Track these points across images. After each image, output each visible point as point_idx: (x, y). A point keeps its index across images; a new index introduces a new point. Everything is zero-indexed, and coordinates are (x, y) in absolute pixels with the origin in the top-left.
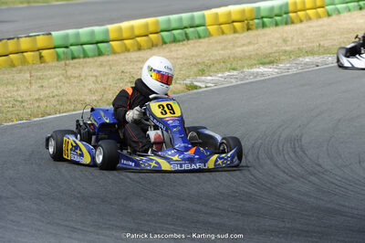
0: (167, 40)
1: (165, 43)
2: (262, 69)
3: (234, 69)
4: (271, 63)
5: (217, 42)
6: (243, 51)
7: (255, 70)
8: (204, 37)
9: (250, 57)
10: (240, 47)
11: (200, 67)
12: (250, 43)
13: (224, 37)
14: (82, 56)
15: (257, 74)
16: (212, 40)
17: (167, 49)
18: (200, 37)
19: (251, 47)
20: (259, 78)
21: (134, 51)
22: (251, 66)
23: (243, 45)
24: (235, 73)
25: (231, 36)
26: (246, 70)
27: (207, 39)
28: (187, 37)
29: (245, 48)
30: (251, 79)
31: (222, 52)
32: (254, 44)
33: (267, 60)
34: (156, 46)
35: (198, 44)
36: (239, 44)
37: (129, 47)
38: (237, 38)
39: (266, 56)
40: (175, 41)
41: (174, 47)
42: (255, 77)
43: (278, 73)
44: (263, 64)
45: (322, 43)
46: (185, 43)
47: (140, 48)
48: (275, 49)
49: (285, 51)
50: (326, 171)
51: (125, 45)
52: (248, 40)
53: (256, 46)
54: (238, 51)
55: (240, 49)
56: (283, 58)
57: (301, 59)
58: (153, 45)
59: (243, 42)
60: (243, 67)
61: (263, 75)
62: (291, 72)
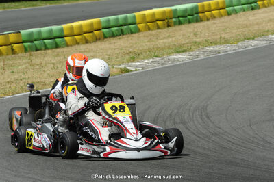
0: (107, 36)
1: (105, 37)
2: (178, 56)
3: (157, 57)
4: (185, 51)
5: (144, 36)
6: (164, 43)
7: (172, 57)
8: (135, 33)
9: (169, 48)
10: (161, 39)
11: (132, 55)
12: (169, 36)
13: (150, 32)
14: (43, 48)
16: (141, 34)
17: (107, 42)
18: (132, 33)
19: (170, 40)
20: (175, 63)
21: (84, 44)
22: (170, 54)
23: (164, 38)
24: (158, 59)
25: (154, 32)
26: (166, 57)
27: (137, 34)
28: (122, 33)
29: (165, 40)
30: (170, 64)
31: (148, 44)
32: (173, 37)
33: (181, 49)
34: (99, 39)
35: (130, 38)
36: (162, 37)
37: (78, 41)
38: (160, 32)
39: (181, 46)
40: (113, 35)
41: (112, 40)
42: (173, 62)
43: (189, 59)
44: (179, 52)
45: (223, 36)
46: (121, 37)
47: (87, 42)
48: (187, 41)
49: (196, 42)
50: (225, 132)
51: (75, 39)
52: (168, 34)
53: (174, 39)
54: (160, 43)
55: (162, 41)
56: (193, 47)
57: (207, 48)
58: (97, 39)
59: (164, 36)
60: (164, 55)
61: (178, 60)
62: (199, 58)
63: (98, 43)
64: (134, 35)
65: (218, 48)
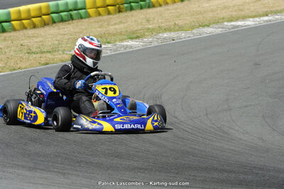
0: (56, 20)
1: (54, 22)
2: (130, 43)
3: (108, 43)
4: (138, 37)
5: (95, 22)
6: (115, 29)
7: (125, 43)
8: (85, 18)
9: (121, 34)
10: (112, 25)
12: (121, 22)
13: (101, 18)
15: (127, 46)
16: (91, 20)
17: (56, 27)
18: (82, 18)
19: (122, 26)
20: (128, 50)
21: (31, 28)
22: (122, 40)
23: (116, 24)
24: (109, 45)
25: (106, 17)
26: (118, 43)
27: (87, 20)
28: (71, 18)
29: (117, 26)
30: (122, 51)
31: (99, 29)
32: (124, 23)
33: (134, 36)
34: (48, 24)
35: (79, 24)
36: (113, 23)
37: (26, 25)
38: (111, 18)
39: (134, 32)
40: (62, 20)
41: (61, 25)
42: (125, 49)
43: (143, 46)
44: (131, 39)
45: (177, 22)
46: (70, 22)
47: (35, 26)
48: (140, 27)
49: (148, 29)
50: (181, 122)
51: (23, 24)
52: (120, 20)
53: (126, 25)
54: (112, 29)
55: (113, 27)
56: (147, 34)
57: (160, 35)
58: (45, 24)
59: (115, 22)
60: (116, 41)
61: (131, 47)
62: (153, 45)
63: (47, 28)
64: (83, 20)
65: (173, 35)
